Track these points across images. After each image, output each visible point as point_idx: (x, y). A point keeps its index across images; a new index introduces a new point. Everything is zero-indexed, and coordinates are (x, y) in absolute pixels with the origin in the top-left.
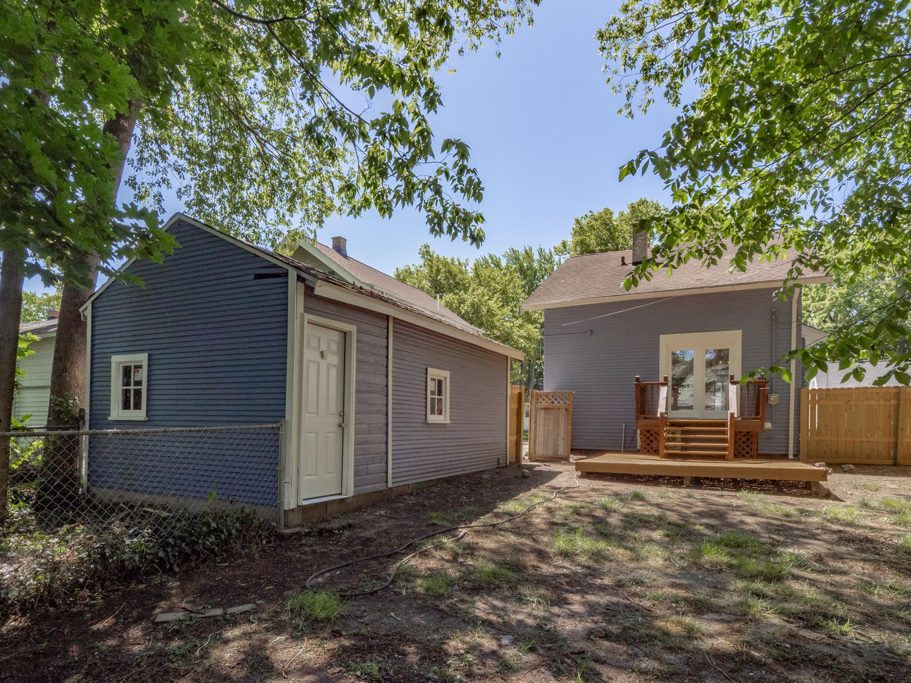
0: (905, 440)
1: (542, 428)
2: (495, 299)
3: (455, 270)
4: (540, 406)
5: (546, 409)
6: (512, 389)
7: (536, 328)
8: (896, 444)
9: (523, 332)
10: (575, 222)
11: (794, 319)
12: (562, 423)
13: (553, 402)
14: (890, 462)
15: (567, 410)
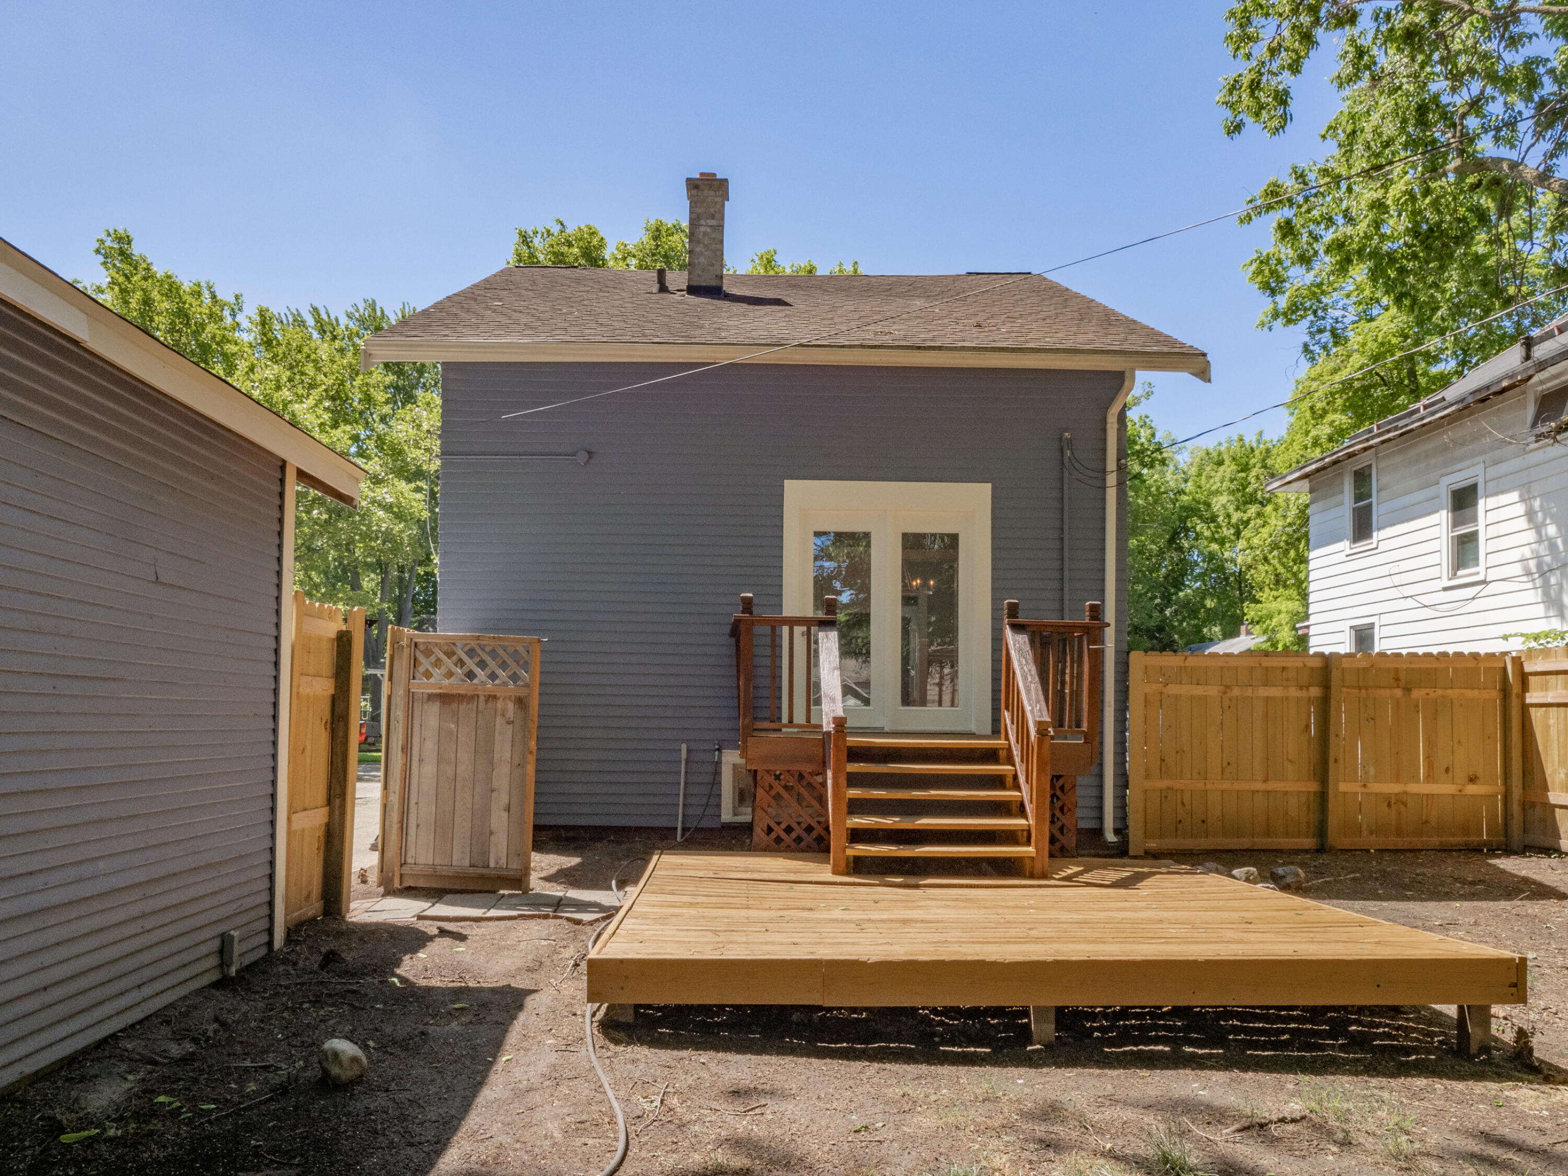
0: (1343, 787)
1: (429, 770)
2: (311, 401)
3: (199, 310)
4: (422, 686)
5: (445, 699)
6: (303, 614)
7: (418, 490)
8: (1323, 797)
9: (384, 494)
10: (516, 239)
11: (1111, 464)
12: (503, 750)
13: (471, 675)
14: (1309, 842)
15: (521, 702)
